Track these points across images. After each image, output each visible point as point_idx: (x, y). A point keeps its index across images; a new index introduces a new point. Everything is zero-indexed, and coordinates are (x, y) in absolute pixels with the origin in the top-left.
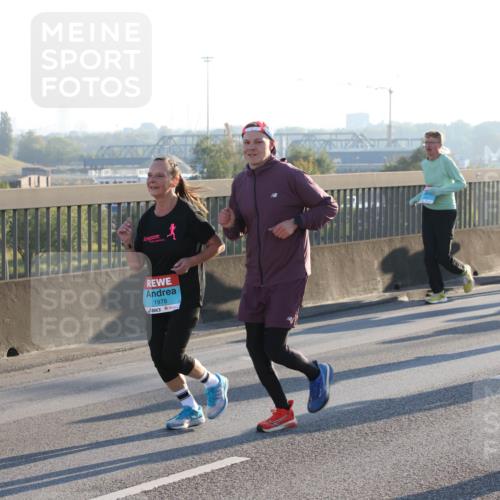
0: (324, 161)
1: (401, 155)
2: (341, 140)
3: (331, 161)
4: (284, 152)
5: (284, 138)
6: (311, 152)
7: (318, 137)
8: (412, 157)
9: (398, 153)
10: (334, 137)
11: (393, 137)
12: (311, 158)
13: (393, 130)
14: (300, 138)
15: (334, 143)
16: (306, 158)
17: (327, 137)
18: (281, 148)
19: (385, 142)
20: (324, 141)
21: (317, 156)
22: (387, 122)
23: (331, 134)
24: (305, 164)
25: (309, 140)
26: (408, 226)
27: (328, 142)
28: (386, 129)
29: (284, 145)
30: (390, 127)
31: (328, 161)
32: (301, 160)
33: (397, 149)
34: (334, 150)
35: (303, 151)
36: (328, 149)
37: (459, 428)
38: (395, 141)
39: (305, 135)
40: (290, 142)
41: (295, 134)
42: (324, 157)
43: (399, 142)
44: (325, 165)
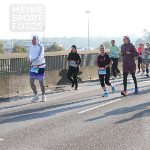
0: (25, 49)
1: (47, 47)
2: (29, 43)
3: (27, 49)
4: (12, 46)
5: (12, 42)
6: (20, 46)
7: (22, 42)
8: (51, 47)
9: (46, 46)
10: (27, 42)
11: (45, 42)
12: (21, 48)
13: (45, 40)
14: (17, 42)
15: (27, 43)
16: (19, 48)
17: (25, 42)
18: (11, 45)
19: (43, 43)
20: (24, 43)
21: (22, 48)
22: (43, 37)
23: (26, 41)
24: (19, 50)
25: (20, 43)
26: (50, 68)
27: (26, 43)
28: (43, 39)
29: (12, 44)
30: (44, 38)
31: (26, 49)
32: (18, 49)
33: (46, 45)
34: (27, 46)
35: (18, 46)
36: (25, 45)
37: (67, 128)
38: (46, 43)
39: (18, 41)
40: (14, 43)
41: (16, 41)
42: (25, 48)
43: (47, 43)
44: (25, 50)
